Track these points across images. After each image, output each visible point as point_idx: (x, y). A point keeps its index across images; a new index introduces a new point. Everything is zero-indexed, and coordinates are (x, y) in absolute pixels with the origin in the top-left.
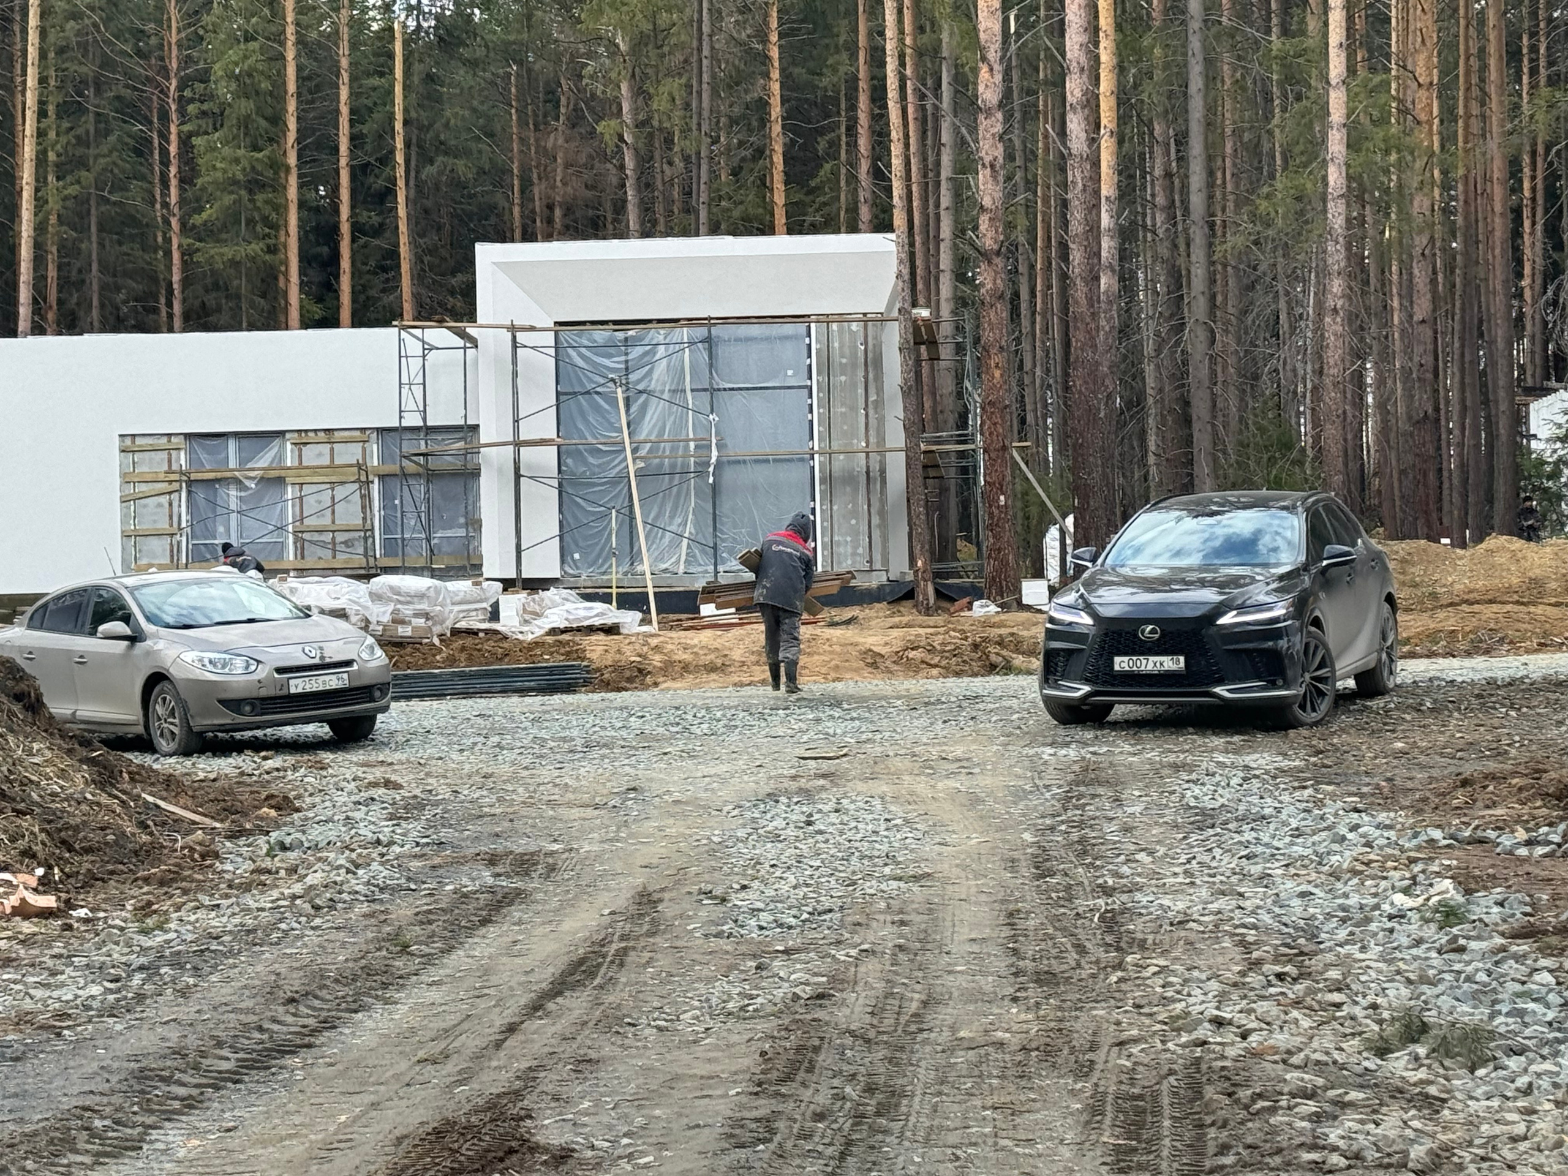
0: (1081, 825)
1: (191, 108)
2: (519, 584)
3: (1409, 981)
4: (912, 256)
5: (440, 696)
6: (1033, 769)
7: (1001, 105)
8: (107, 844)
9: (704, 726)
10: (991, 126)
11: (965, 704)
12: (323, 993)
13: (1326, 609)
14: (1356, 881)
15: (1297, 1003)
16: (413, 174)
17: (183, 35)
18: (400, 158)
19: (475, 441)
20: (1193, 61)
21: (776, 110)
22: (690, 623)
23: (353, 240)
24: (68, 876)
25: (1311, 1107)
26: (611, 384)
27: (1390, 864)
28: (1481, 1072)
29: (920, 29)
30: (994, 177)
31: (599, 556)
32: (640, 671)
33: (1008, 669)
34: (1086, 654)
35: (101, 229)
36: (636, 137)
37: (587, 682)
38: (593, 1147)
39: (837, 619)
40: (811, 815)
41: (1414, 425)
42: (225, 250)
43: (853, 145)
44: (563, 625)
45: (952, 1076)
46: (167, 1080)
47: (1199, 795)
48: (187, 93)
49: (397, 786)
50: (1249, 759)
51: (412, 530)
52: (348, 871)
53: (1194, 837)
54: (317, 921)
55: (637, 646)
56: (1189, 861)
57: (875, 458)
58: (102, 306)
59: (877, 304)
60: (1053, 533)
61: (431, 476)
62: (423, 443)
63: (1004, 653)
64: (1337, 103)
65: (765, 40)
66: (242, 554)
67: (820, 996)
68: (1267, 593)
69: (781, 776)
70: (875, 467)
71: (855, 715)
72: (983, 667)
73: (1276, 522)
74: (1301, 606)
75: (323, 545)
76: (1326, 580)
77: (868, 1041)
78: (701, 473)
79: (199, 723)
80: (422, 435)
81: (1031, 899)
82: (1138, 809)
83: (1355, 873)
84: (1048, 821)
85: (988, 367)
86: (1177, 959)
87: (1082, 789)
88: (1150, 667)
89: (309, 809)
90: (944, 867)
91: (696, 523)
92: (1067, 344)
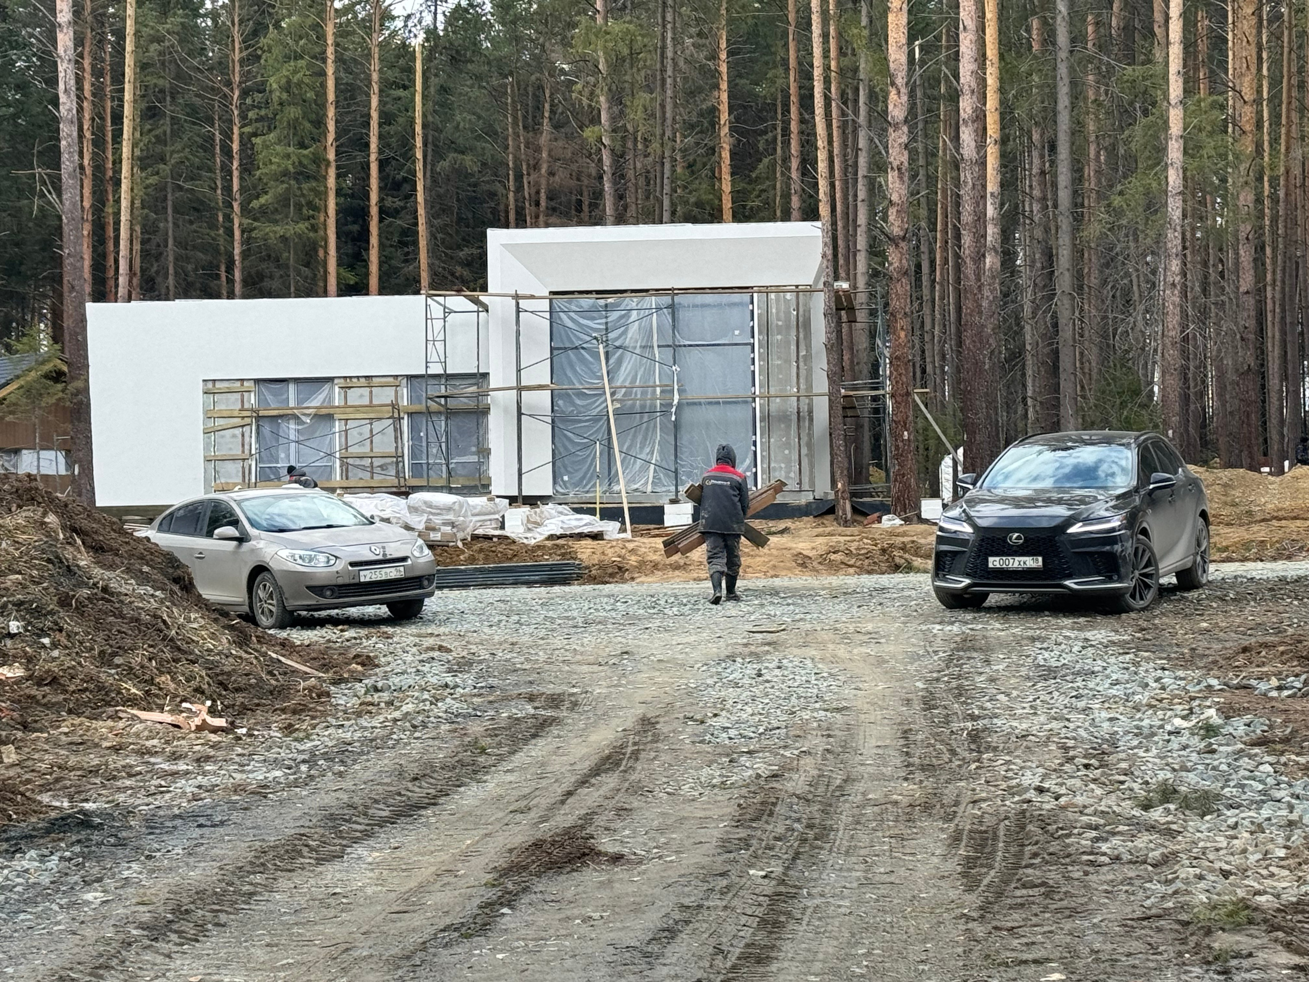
0: (959, 677)
1: (251, 115)
2: (520, 500)
3: (1174, 770)
4: (835, 239)
5: (465, 586)
6: (925, 640)
7: (906, 121)
8: (251, 685)
9: (675, 609)
10: (898, 138)
11: (874, 593)
12: (435, 775)
13: (1152, 521)
14: (1151, 712)
15: (1094, 780)
16: (429, 167)
17: (245, 54)
18: (419, 155)
19: (485, 388)
20: (1061, 84)
21: (724, 117)
22: (657, 532)
23: (381, 220)
24: (227, 707)
25: (1094, 834)
26: (595, 341)
27: (1176, 700)
28: (1208, 818)
29: (841, 52)
30: (901, 178)
31: (583, 477)
32: (620, 568)
33: (910, 568)
34: (967, 555)
35: (176, 210)
36: (613, 140)
37: (579, 577)
38: (635, 854)
39: (773, 529)
40: (760, 670)
41: (1240, 376)
42: (278, 228)
43: (787, 143)
44: (559, 532)
45: (863, 820)
46: (348, 821)
47: (1049, 658)
48: (249, 101)
49: (449, 651)
50: (1089, 635)
51: (435, 456)
52: (432, 703)
53: (1040, 684)
54: (417, 734)
55: (617, 549)
56: (1034, 700)
57: (804, 401)
58: (176, 273)
59: (807, 278)
60: (947, 462)
61: (450, 414)
62: (443, 387)
63: (907, 556)
64: (1176, 119)
65: (714, 57)
66: (304, 475)
67: (773, 776)
68: (1107, 510)
69: (737, 644)
70: (804, 408)
71: (790, 601)
72: (889, 567)
73: (1114, 454)
74: (1132, 520)
75: (363, 468)
76: (1152, 500)
77: (808, 801)
78: (665, 412)
79: (291, 604)
80: (443, 381)
81: (920, 722)
82: (1001, 667)
83: (1151, 706)
84: (935, 675)
85: (895, 328)
86: (1018, 756)
87: (961, 653)
88: (1016, 565)
89: (385, 665)
90: (859, 704)
91: (661, 452)
92: (959, 309)
